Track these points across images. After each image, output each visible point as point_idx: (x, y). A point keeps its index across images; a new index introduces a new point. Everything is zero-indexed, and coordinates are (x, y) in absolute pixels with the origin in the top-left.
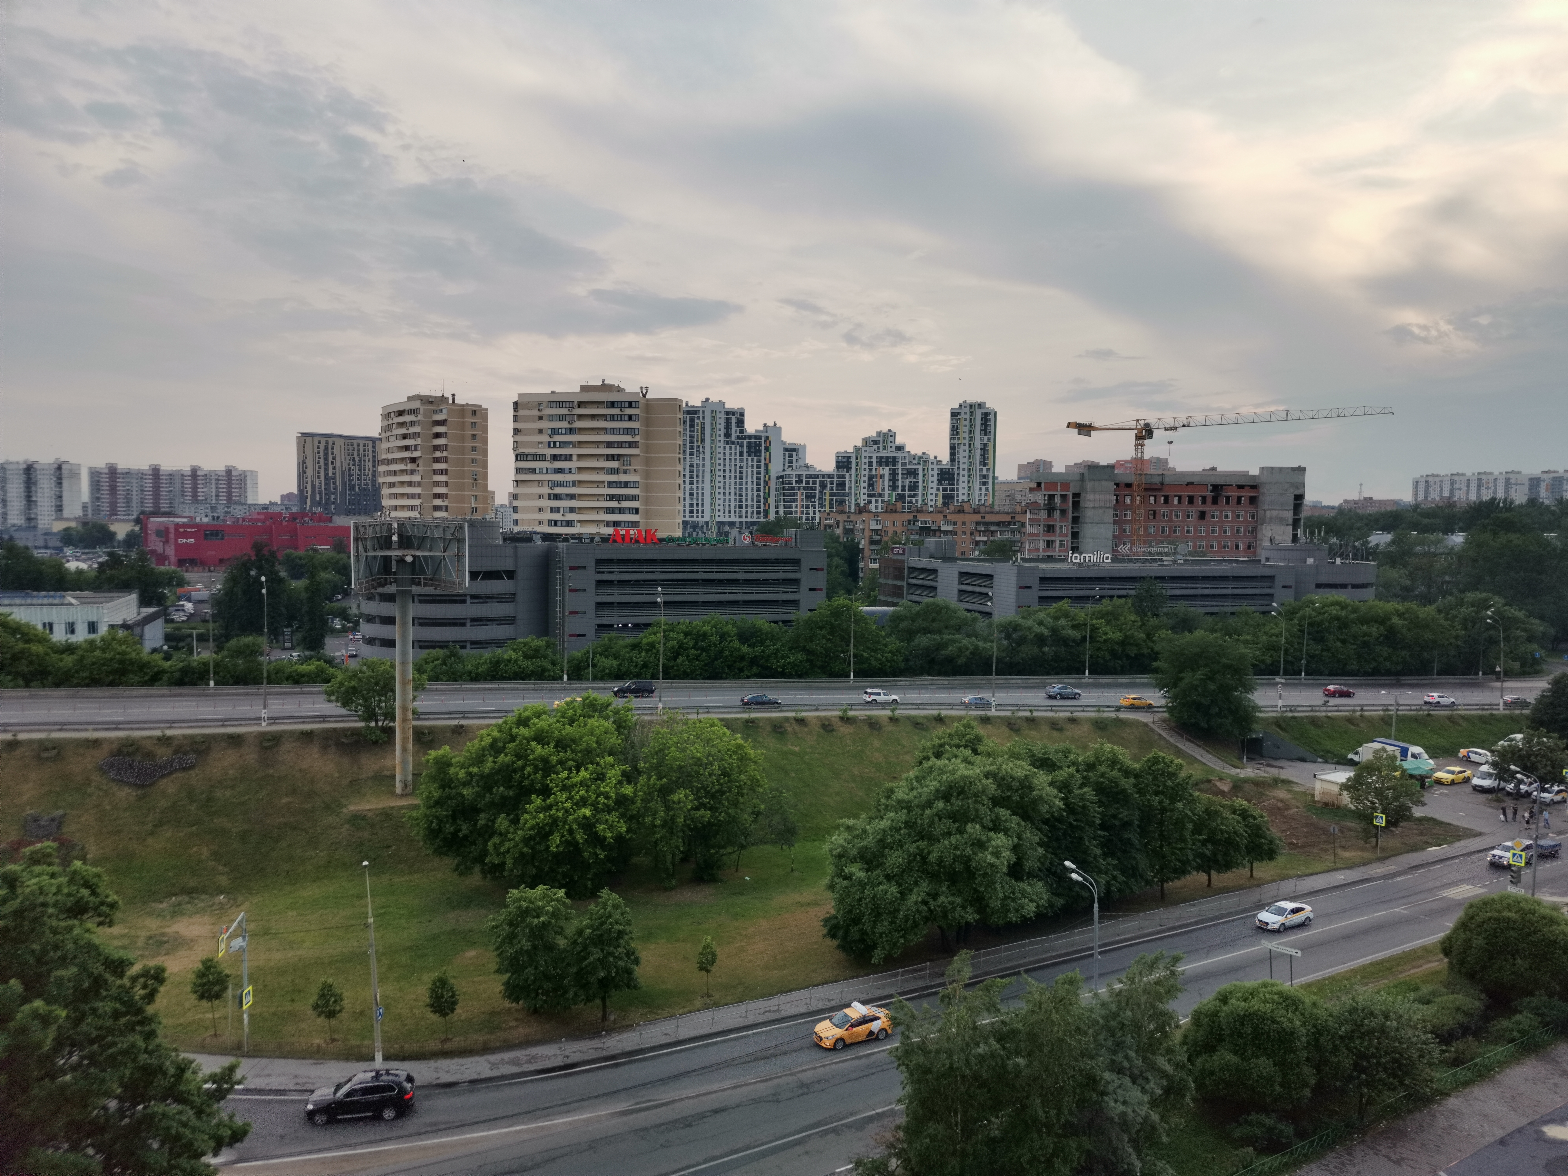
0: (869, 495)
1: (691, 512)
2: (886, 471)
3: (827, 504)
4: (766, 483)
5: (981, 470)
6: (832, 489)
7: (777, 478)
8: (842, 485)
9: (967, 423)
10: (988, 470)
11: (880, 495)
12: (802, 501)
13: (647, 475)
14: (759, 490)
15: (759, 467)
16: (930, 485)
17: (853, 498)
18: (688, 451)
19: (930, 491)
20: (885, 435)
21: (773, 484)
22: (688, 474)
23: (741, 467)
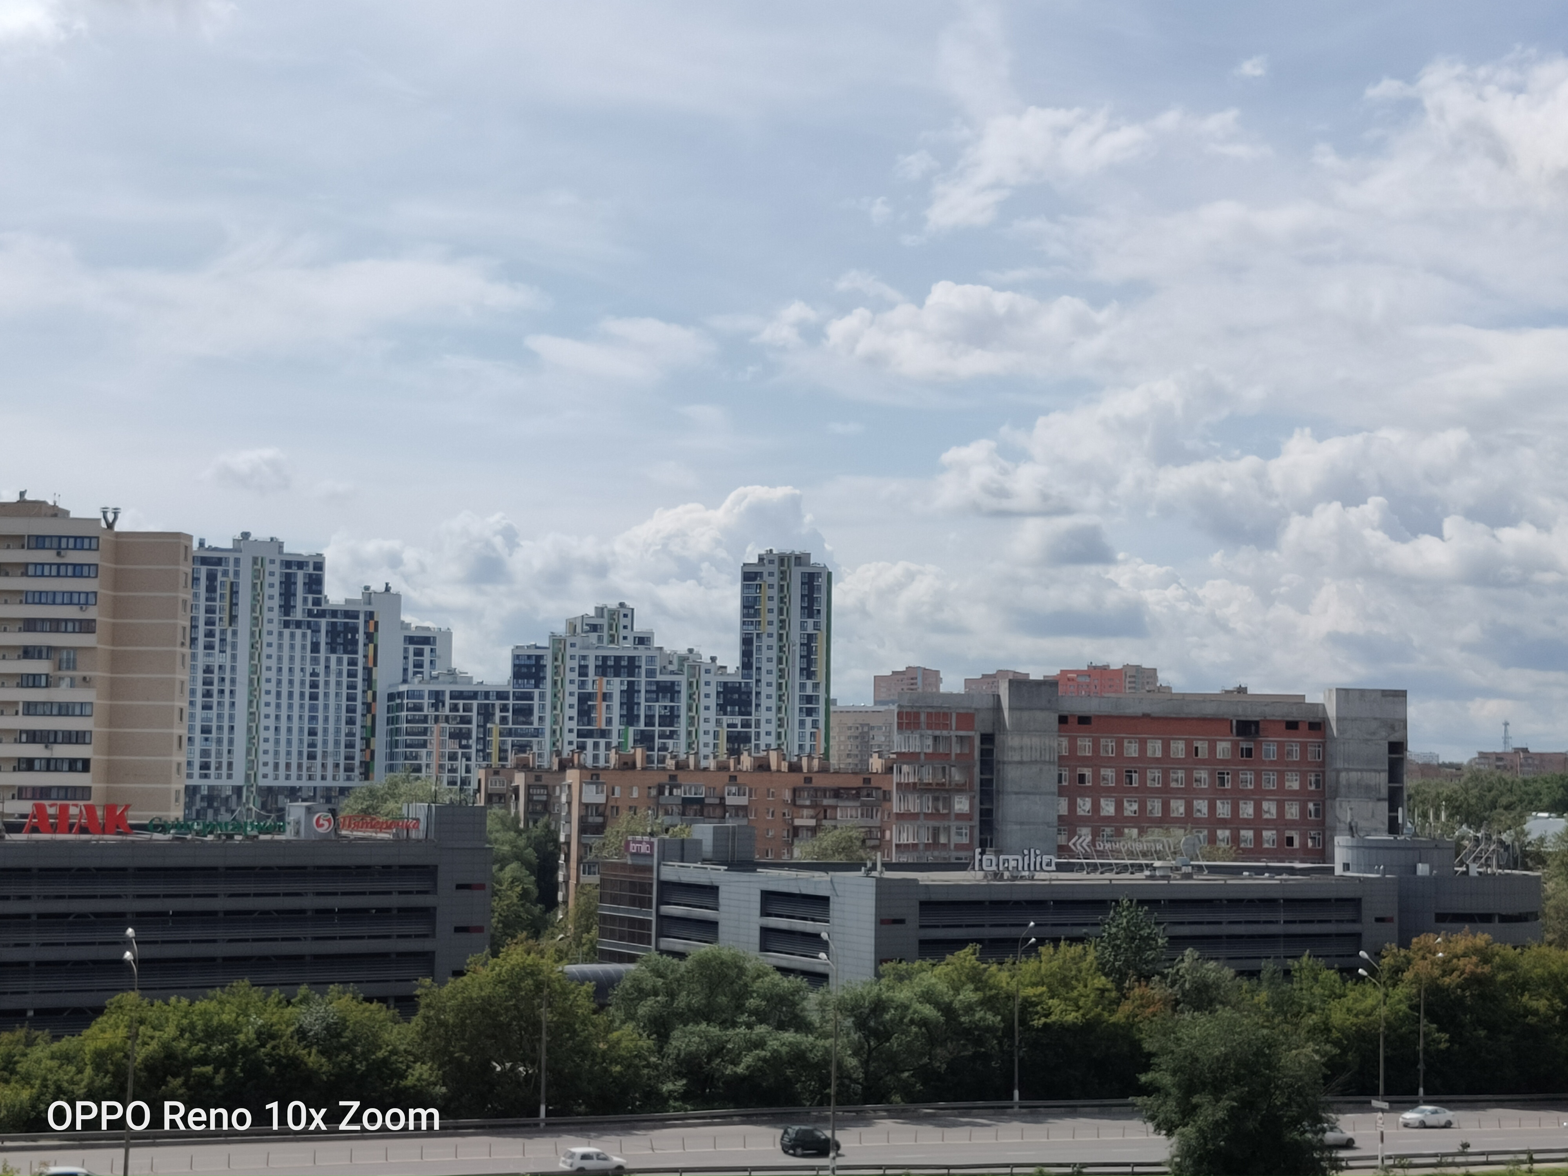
0: (580, 734)
1: (205, 766)
2: (616, 685)
3: (494, 750)
4: (368, 707)
5: (803, 686)
6: (504, 720)
7: (391, 697)
8: (524, 713)
9: (774, 593)
10: (816, 686)
11: (604, 734)
12: (442, 744)
13: (114, 689)
14: (351, 722)
15: (352, 674)
16: (703, 714)
17: (547, 739)
18: (201, 641)
19: (703, 727)
20: (613, 613)
21: (381, 710)
22: (200, 688)
23: (314, 674)
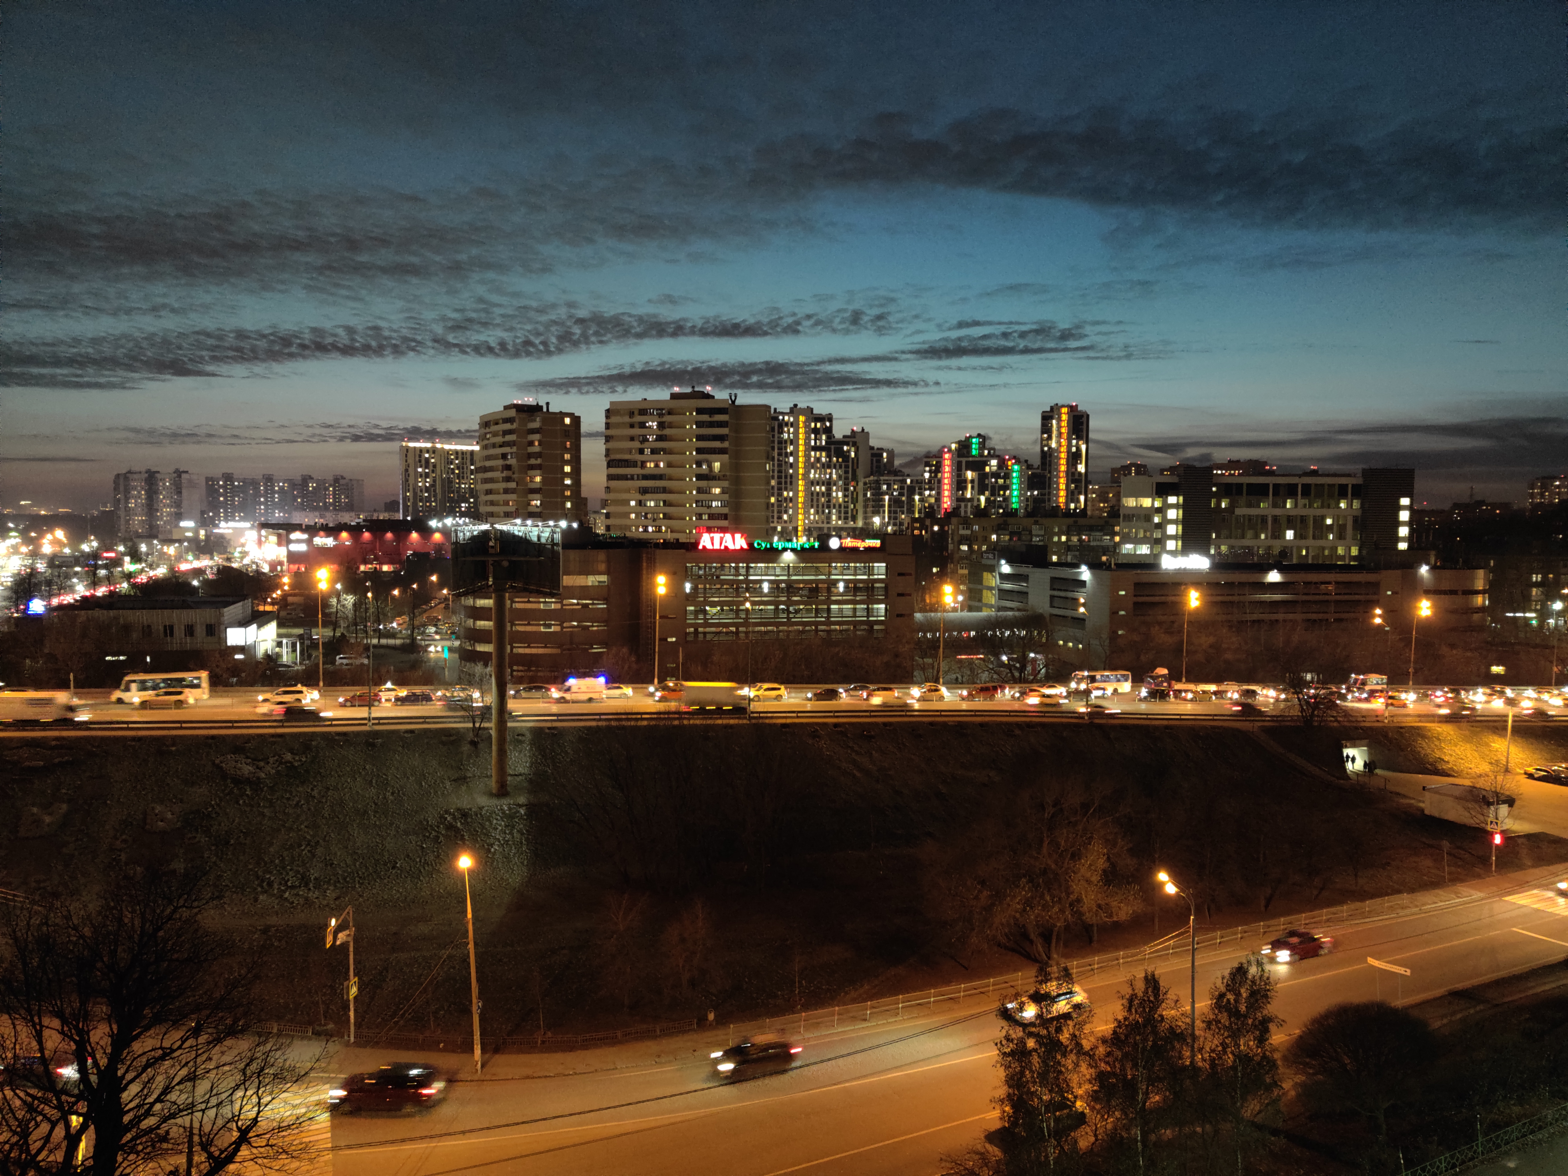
0: (958, 500)
2: (975, 476)
3: (915, 509)
4: (854, 488)
5: (1073, 474)
7: (865, 483)
9: (1059, 426)
11: (969, 500)
12: (890, 506)
13: (736, 481)
14: (846, 495)
15: (847, 472)
18: (776, 457)
21: (861, 489)
22: (776, 480)
23: (829, 472)
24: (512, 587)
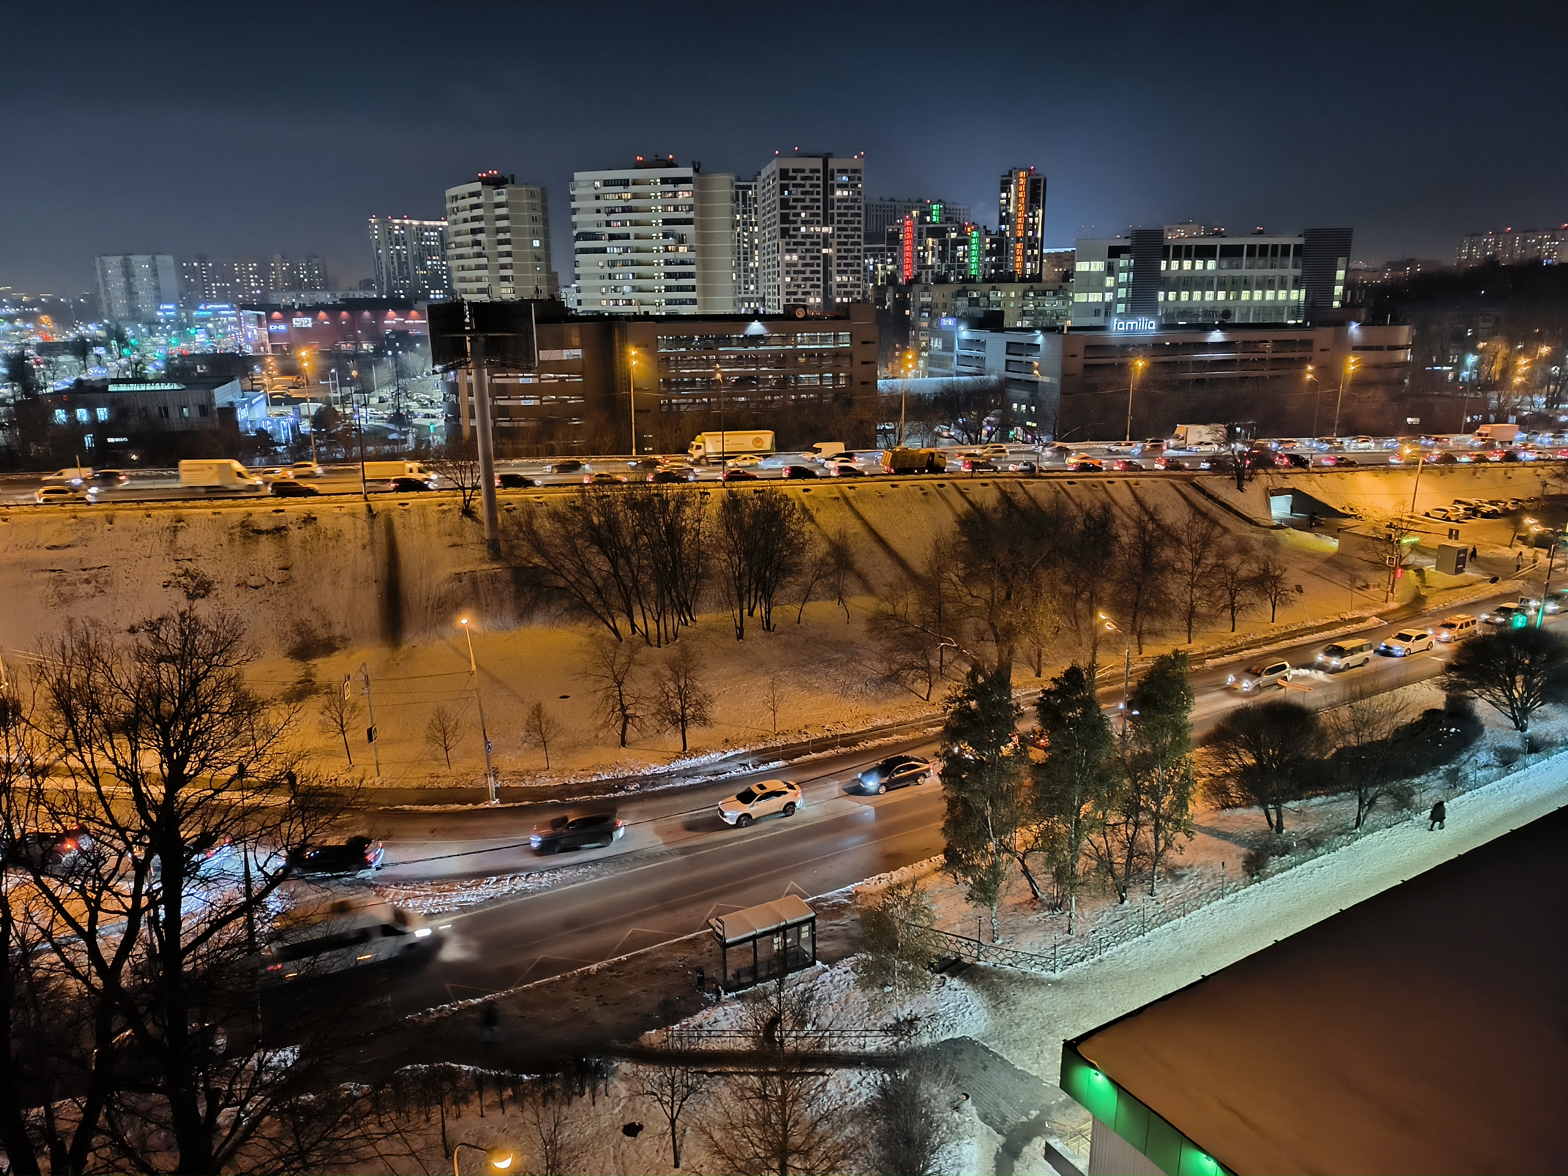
0: (919, 268)
2: (935, 243)
6: (882, 262)
8: (892, 258)
9: (1016, 191)
11: (930, 267)
13: (703, 252)
24: (489, 362)
